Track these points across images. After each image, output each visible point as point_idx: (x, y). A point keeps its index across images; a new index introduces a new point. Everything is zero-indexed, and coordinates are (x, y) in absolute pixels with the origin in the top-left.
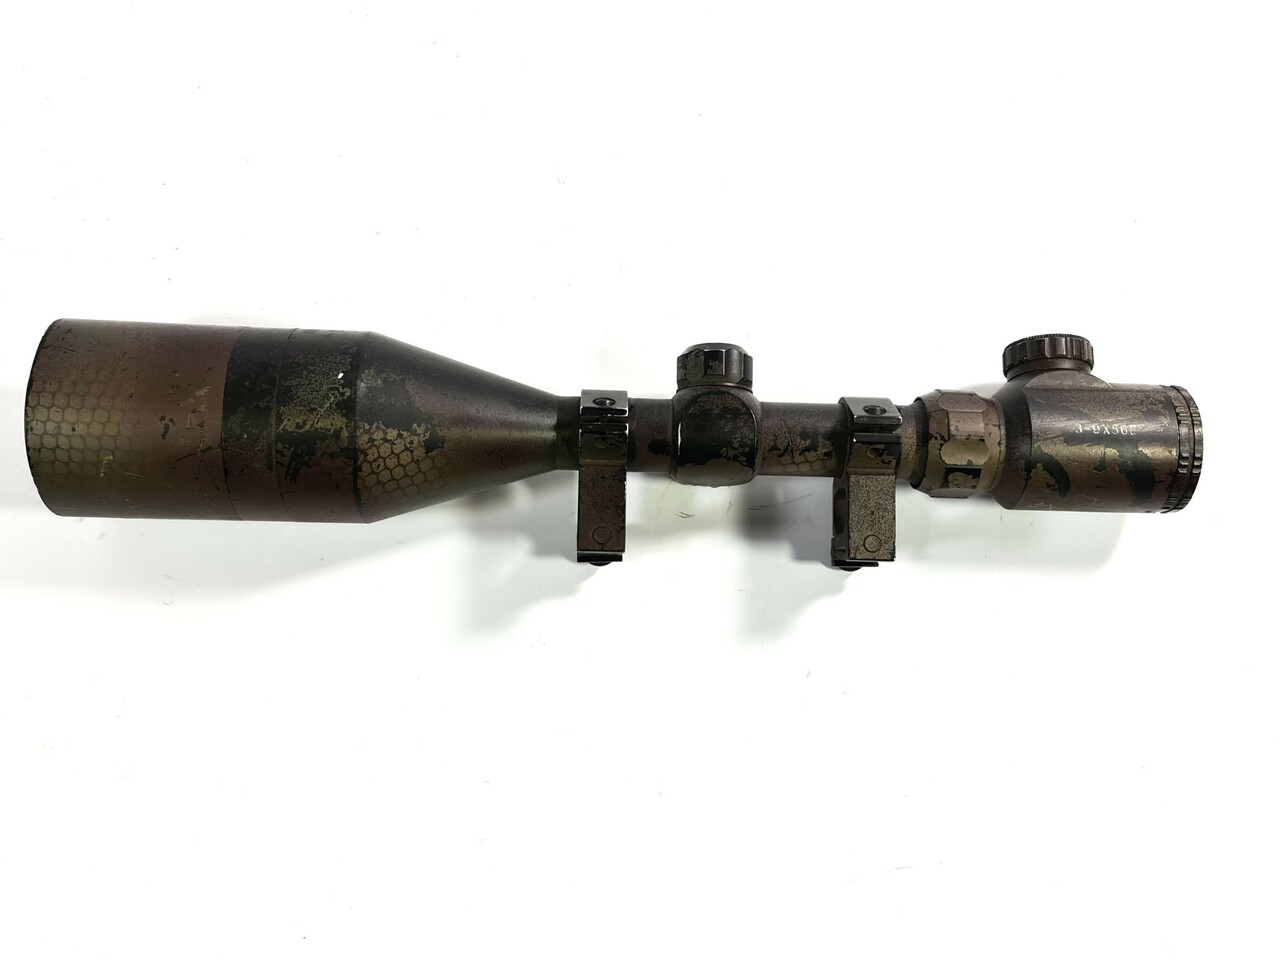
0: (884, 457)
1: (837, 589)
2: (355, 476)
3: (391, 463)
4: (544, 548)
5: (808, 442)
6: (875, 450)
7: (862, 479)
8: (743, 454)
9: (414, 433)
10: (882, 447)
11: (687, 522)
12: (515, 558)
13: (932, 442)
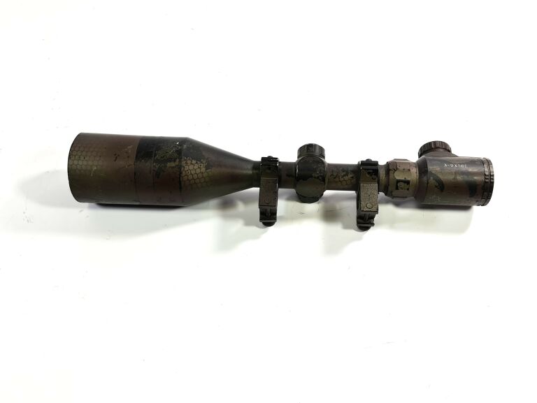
0: (373, 176)
1: (360, 239)
2: (180, 176)
3: (193, 172)
4: (248, 223)
5: (344, 173)
6: (369, 173)
7: (365, 185)
8: (321, 176)
9: (202, 163)
10: (371, 171)
11: (302, 216)
12: (237, 226)
13: (391, 172)
